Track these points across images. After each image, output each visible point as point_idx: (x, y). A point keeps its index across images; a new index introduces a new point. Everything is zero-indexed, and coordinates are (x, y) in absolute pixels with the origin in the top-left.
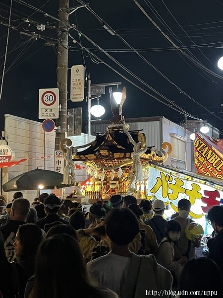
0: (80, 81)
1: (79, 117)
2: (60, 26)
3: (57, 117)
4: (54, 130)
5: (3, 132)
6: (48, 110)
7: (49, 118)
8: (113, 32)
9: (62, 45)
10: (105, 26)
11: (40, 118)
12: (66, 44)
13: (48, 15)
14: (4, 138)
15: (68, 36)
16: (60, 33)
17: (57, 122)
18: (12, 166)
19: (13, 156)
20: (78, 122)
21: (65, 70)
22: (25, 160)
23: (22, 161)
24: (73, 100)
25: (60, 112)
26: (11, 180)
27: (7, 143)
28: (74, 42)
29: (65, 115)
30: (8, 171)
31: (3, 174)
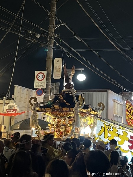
0: (59, 67)
1: (57, 88)
2: (49, 36)
3: (45, 88)
4: (43, 95)
5: (13, 96)
6: (40, 83)
7: (40, 88)
8: (80, 39)
9: (50, 46)
10: (75, 36)
11: (35, 88)
12: (52, 46)
13: (42, 29)
14: (13, 99)
15: (53, 41)
16: (49, 40)
17: (45, 90)
18: (17, 115)
19: (18, 109)
20: (57, 91)
21: (51, 60)
22: (25, 112)
23: (23, 112)
24: (55, 78)
25: (46, 85)
26: (16, 124)
27: (15, 102)
28: (57, 44)
29: (49, 86)
30: (15, 118)
31: (12, 120)
